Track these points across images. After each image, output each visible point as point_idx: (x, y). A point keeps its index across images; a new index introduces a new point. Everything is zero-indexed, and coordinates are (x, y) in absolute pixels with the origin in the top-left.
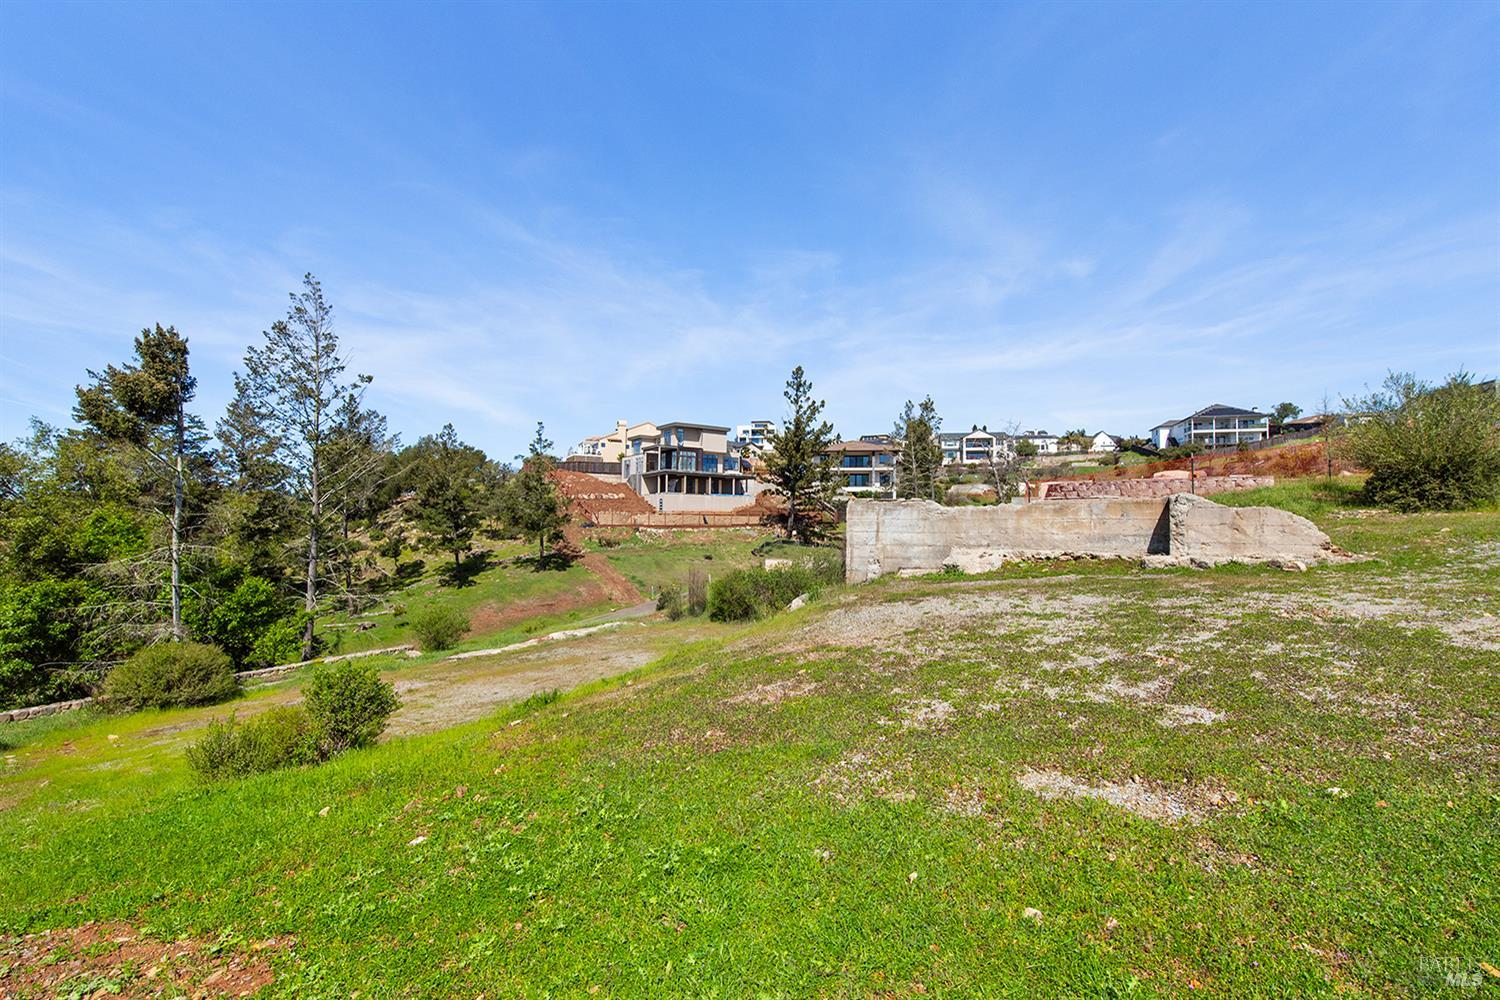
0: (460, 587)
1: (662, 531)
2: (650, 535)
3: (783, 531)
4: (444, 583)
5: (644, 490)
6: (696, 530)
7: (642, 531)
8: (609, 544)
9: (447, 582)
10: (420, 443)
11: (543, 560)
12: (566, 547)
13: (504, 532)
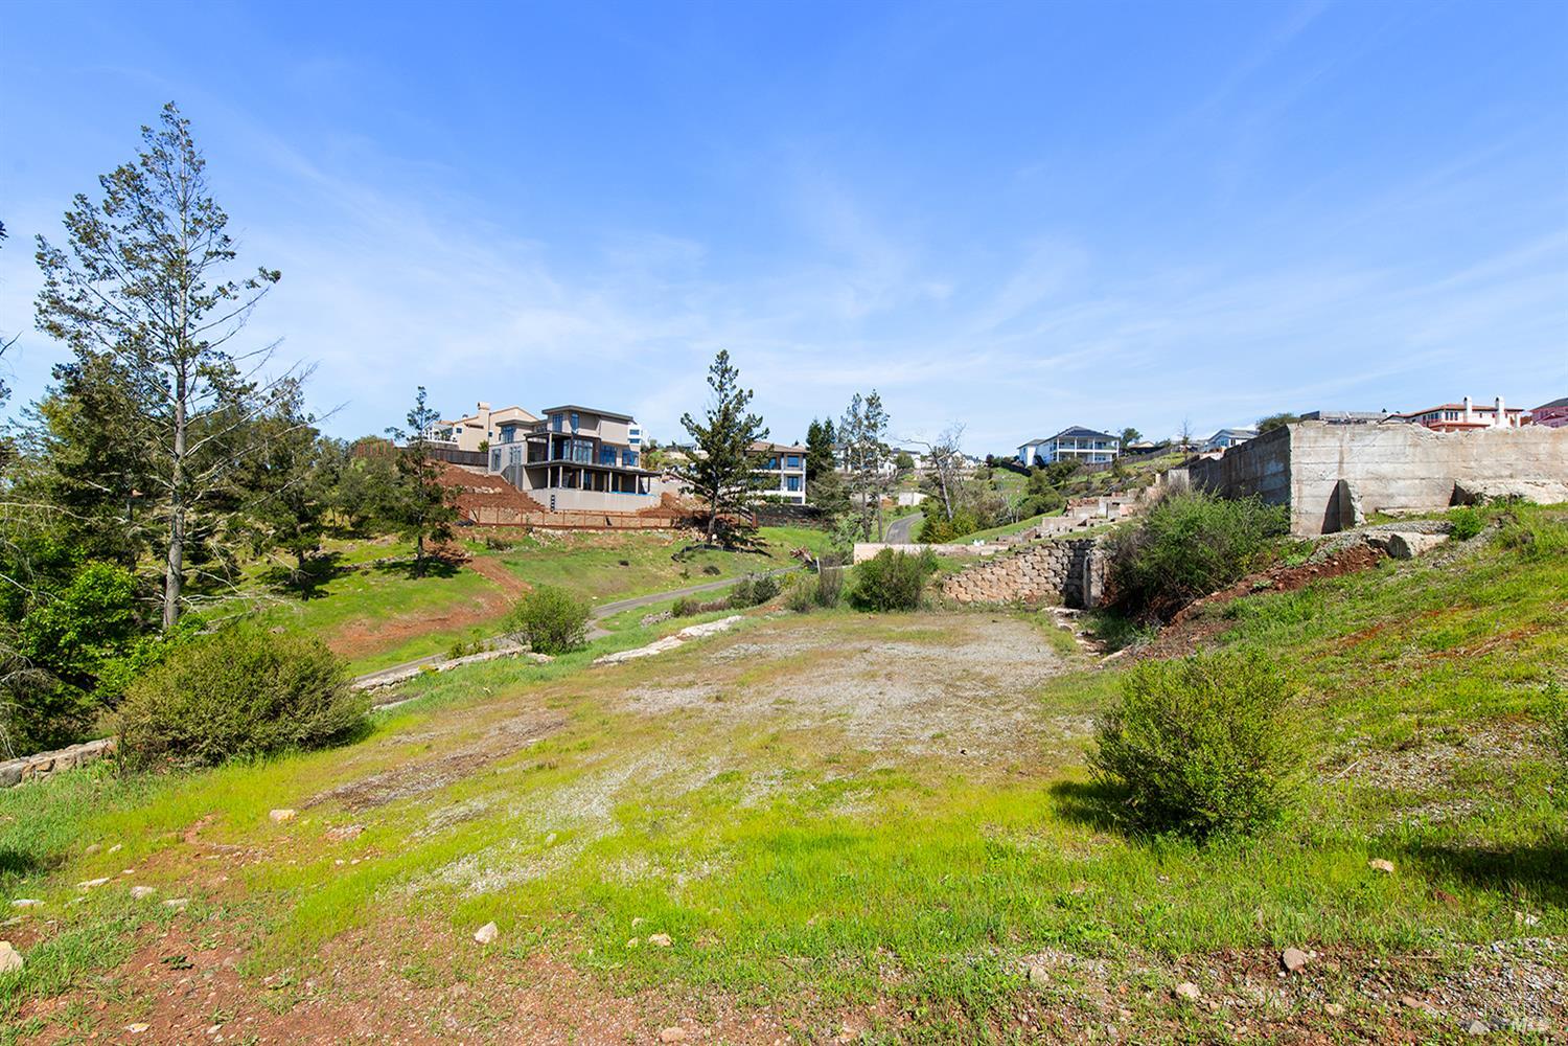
0: (306, 599)
1: (560, 532)
2: (546, 536)
3: (702, 535)
4: (279, 594)
5: (527, 485)
6: (600, 532)
7: (536, 532)
8: (499, 546)
9: (283, 593)
11: (420, 564)
12: (442, 549)
13: (351, 529)
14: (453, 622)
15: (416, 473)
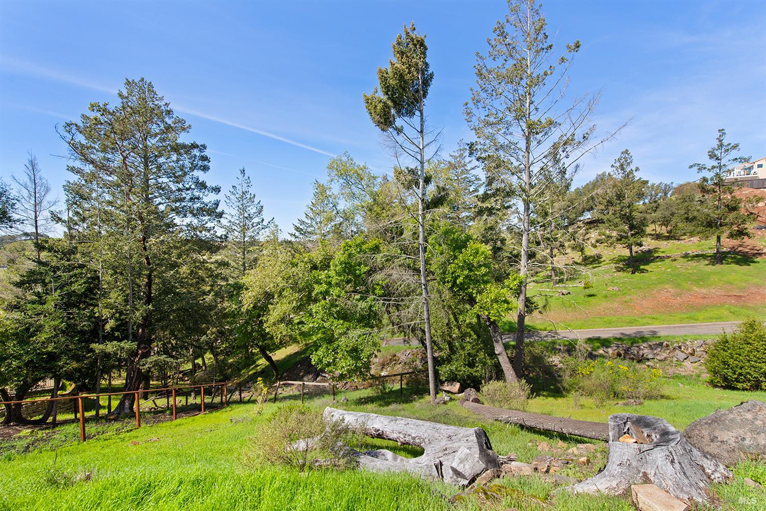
0: (633, 273)
4: (619, 270)
9: (622, 269)
10: (597, 178)
11: (718, 255)
12: (741, 246)
13: (668, 235)
14: (749, 299)
15: (715, 192)
